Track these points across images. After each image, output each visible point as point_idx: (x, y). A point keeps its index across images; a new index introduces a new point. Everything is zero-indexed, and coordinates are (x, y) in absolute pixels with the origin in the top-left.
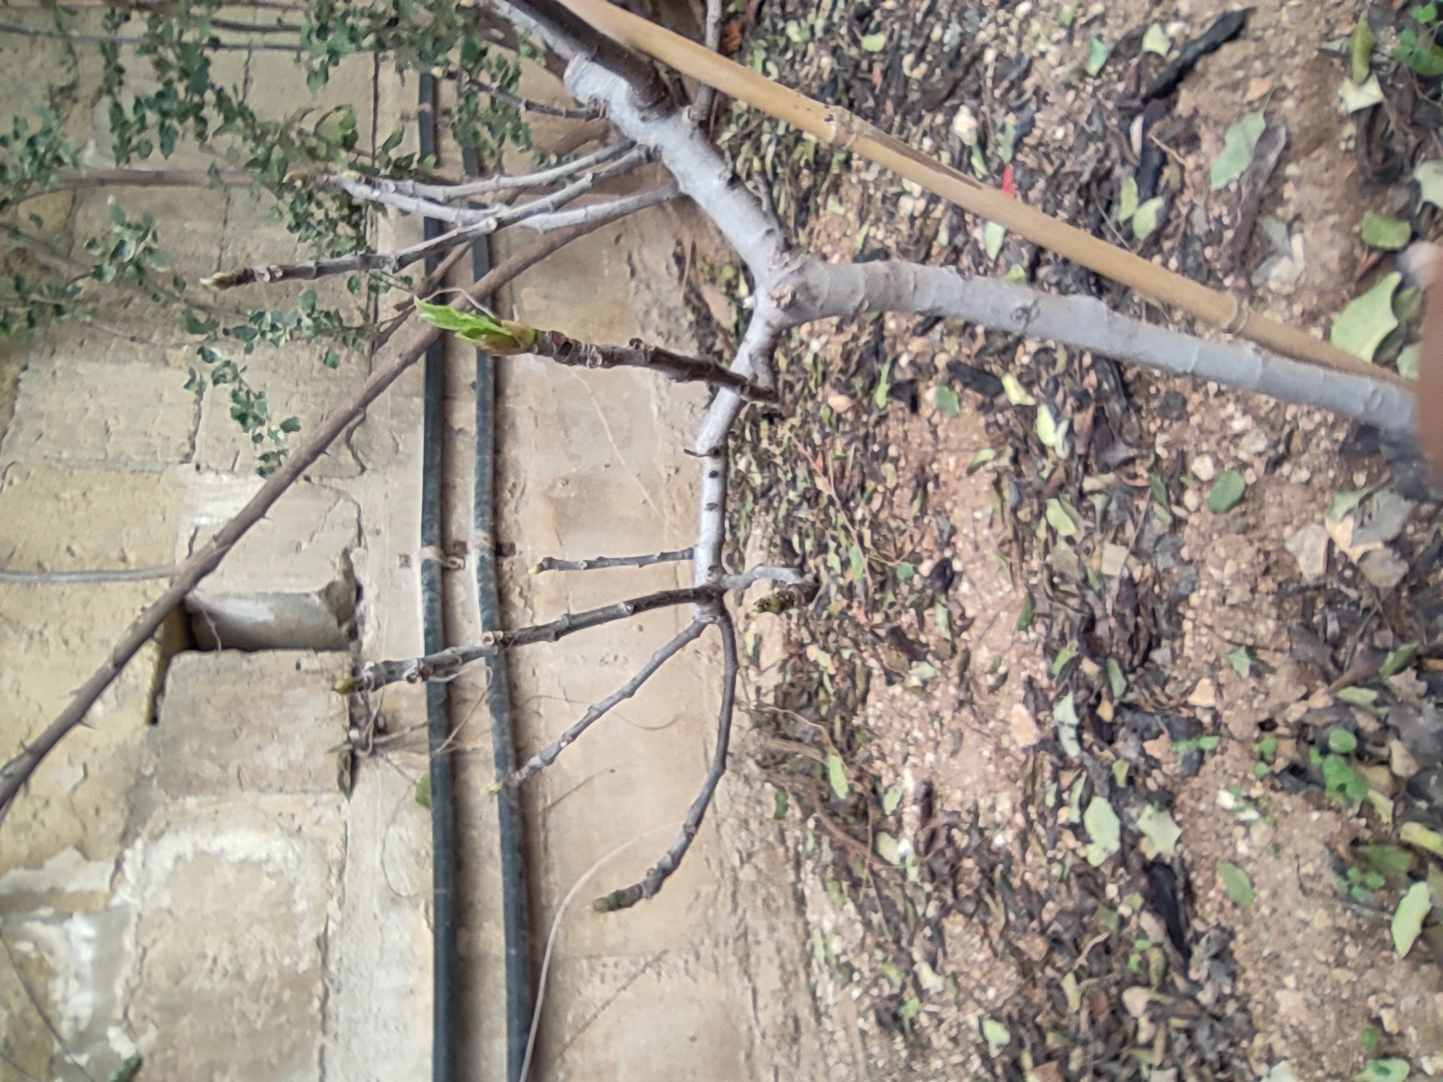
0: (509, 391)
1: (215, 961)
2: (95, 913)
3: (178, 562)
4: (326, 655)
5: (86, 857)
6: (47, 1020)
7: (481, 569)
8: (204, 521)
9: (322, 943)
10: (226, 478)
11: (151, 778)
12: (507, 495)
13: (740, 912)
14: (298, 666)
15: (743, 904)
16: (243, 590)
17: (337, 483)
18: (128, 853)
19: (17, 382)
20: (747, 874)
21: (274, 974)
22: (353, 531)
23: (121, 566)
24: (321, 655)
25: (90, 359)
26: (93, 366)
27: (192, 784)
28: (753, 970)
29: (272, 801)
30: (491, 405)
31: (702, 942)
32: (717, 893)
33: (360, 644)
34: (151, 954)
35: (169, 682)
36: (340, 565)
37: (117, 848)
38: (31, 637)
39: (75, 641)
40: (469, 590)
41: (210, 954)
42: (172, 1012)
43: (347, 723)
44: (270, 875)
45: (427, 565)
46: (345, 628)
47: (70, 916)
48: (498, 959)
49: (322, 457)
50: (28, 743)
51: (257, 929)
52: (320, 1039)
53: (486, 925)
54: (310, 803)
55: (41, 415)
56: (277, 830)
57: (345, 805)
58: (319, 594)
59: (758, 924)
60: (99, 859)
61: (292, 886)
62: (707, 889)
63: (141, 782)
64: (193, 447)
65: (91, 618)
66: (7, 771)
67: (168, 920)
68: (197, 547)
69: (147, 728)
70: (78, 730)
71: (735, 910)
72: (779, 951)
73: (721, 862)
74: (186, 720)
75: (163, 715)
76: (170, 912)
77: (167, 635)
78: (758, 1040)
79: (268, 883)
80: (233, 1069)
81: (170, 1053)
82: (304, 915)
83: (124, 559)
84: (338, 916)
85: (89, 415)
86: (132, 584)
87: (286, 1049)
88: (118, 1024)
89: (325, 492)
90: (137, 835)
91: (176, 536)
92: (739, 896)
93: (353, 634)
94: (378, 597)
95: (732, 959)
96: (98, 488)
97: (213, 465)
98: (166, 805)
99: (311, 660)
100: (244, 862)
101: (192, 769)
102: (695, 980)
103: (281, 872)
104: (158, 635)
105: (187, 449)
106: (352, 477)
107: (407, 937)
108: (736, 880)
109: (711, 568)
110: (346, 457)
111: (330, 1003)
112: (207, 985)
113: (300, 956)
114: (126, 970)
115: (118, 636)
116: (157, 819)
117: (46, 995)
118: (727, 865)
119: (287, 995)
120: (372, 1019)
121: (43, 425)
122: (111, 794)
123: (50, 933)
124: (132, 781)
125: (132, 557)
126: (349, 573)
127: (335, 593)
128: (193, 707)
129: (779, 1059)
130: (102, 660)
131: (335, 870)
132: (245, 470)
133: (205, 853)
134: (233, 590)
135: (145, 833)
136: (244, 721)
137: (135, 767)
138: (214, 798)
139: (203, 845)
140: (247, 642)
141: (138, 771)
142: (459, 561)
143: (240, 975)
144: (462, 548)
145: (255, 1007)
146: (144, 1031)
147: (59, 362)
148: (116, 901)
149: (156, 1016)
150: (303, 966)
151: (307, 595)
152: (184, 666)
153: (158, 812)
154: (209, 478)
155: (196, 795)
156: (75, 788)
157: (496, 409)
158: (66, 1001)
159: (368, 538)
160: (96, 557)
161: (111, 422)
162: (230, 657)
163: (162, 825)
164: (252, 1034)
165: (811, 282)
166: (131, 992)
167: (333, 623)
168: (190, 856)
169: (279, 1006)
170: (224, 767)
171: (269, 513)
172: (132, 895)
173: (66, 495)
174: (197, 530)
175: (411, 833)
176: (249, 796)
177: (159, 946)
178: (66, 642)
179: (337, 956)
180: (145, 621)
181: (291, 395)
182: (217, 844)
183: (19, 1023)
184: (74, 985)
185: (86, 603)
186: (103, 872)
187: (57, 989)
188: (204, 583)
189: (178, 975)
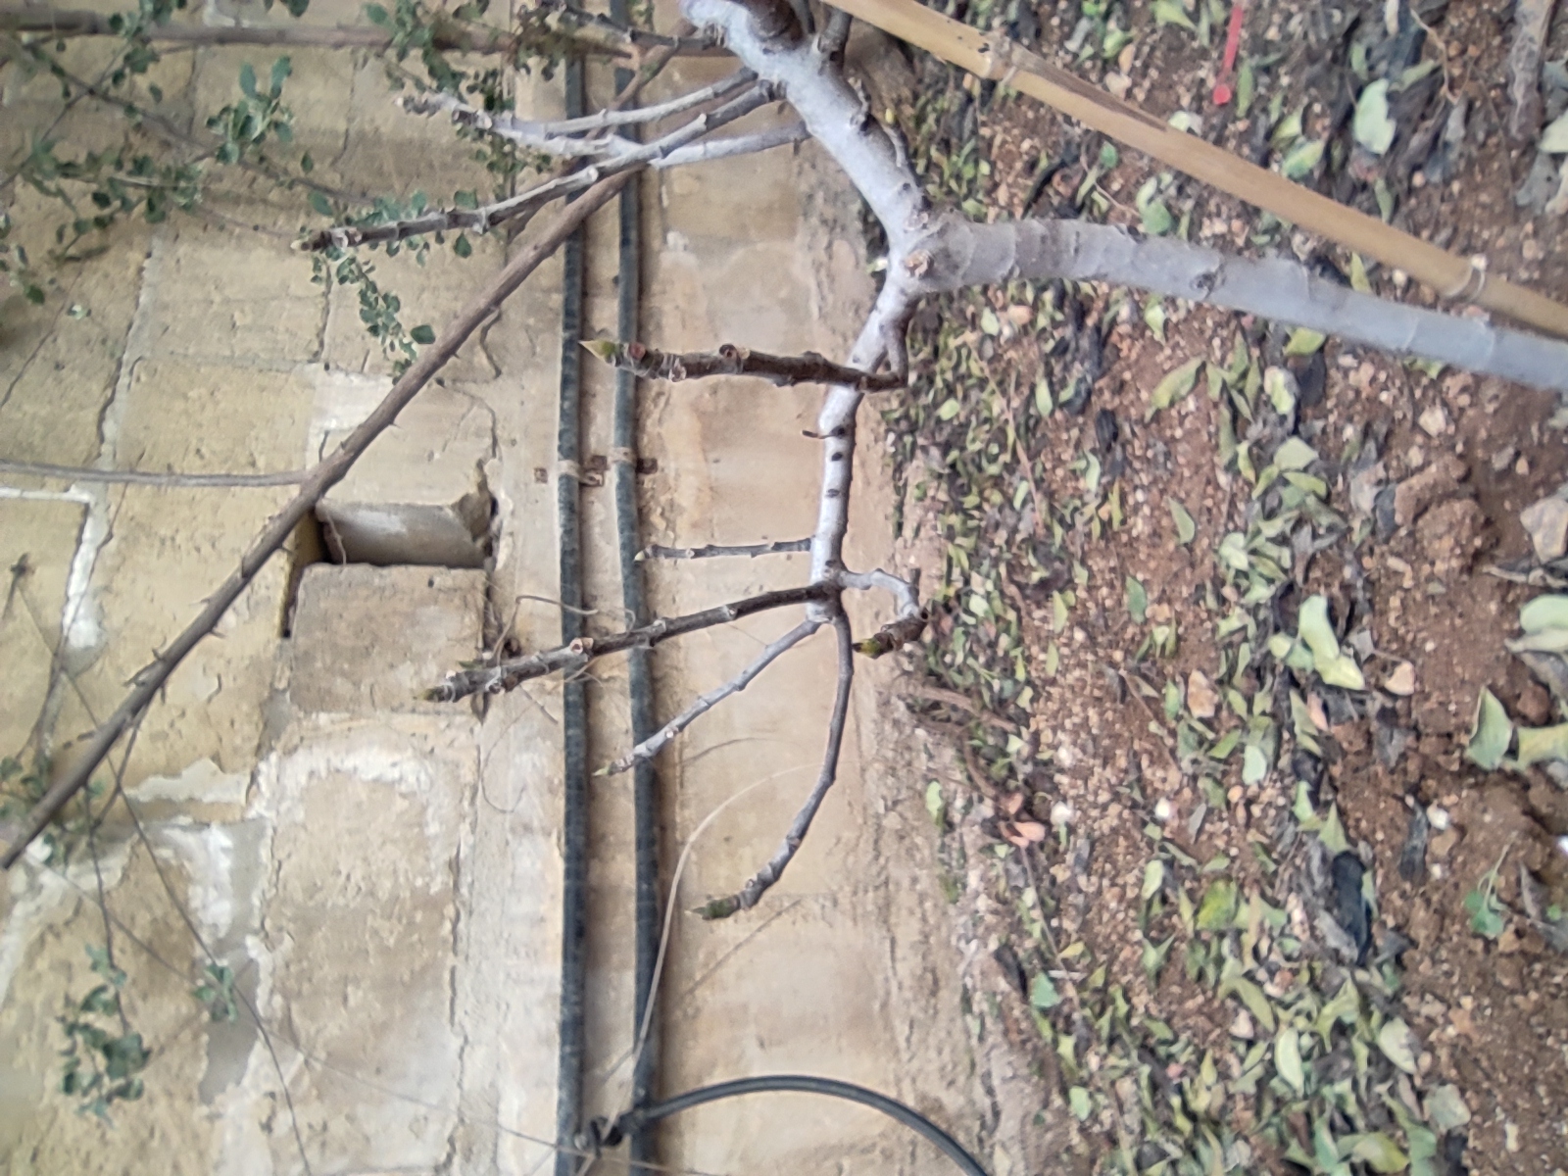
0: (655, 288)
1: (348, 877)
2: (231, 824)
3: (309, 467)
4: (459, 573)
5: (222, 768)
6: (189, 924)
7: (620, 486)
8: (333, 424)
9: (454, 866)
10: (356, 380)
11: (284, 691)
12: (649, 405)
13: (882, 860)
14: (431, 583)
15: (886, 852)
16: (375, 501)
17: (471, 388)
18: (263, 766)
19: (141, 270)
20: (892, 821)
21: (406, 894)
22: (488, 441)
23: (250, 472)
24: (454, 572)
25: (214, 245)
26: (218, 254)
27: (325, 701)
28: (893, 920)
29: (404, 721)
30: (635, 304)
31: (841, 888)
32: (859, 838)
33: (495, 561)
34: (285, 866)
35: (301, 594)
36: (475, 477)
37: (251, 760)
38: (163, 542)
39: (206, 549)
40: (607, 507)
41: (344, 873)
42: (307, 924)
43: (480, 645)
44: (403, 796)
45: (565, 479)
46: (480, 543)
47: (208, 825)
48: (629, 893)
49: (452, 360)
50: (162, 652)
51: (389, 847)
52: (450, 960)
53: (619, 857)
54: (443, 725)
55: (165, 307)
56: (410, 752)
57: (478, 728)
58: (453, 507)
59: (900, 873)
60: (234, 771)
61: (424, 809)
62: (848, 835)
63: (274, 693)
64: (322, 344)
65: (222, 525)
66: (142, 678)
67: (302, 835)
68: (326, 453)
69: (278, 641)
70: (209, 640)
71: (877, 858)
72: (921, 903)
73: (865, 809)
74: (319, 635)
75: (294, 628)
76: (304, 827)
77: (298, 547)
78: (894, 989)
79: (401, 804)
80: (366, 984)
81: (305, 964)
82: (436, 836)
83: (253, 464)
84: (471, 840)
85: (215, 307)
86: (261, 490)
87: (417, 968)
88: (256, 933)
89: (458, 396)
90: (272, 749)
91: (306, 442)
92: (882, 843)
93: (489, 550)
94: (513, 513)
95: (870, 907)
96: (225, 387)
97: (342, 365)
98: (299, 720)
99: (445, 577)
100: (376, 781)
101: (323, 684)
102: (831, 926)
103: (414, 794)
104: (287, 544)
105: (315, 347)
106: (487, 382)
107: (539, 866)
108: (879, 828)
109: (829, 563)
110: (481, 359)
111: (461, 926)
112: (341, 901)
113: (432, 879)
114: (263, 883)
115: (247, 544)
116: (291, 733)
117: (187, 901)
118: (871, 812)
119: (419, 917)
120: (503, 943)
121: (168, 318)
122: (245, 708)
123: (189, 840)
124: (266, 694)
125: (261, 462)
126: (483, 486)
127: (469, 506)
128: (325, 622)
129: (914, 1011)
130: (231, 570)
131: (468, 794)
132: (377, 369)
133: (338, 771)
134: (365, 500)
135: (279, 746)
136: (376, 639)
137: (268, 679)
138: (347, 715)
139: (336, 762)
140: (380, 555)
141: (271, 685)
142: (598, 477)
143: (372, 893)
144: (600, 463)
145: (387, 925)
146: (281, 941)
147: (183, 249)
148: (251, 814)
149: (291, 927)
150: (435, 889)
151: (440, 508)
152: (316, 579)
153: (292, 727)
154: (338, 378)
155: (329, 711)
156: (210, 700)
157: (640, 307)
158: (204, 907)
159: (503, 448)
160: (225, 461)
161: (237, 315)
162: (360, 571)
163: (296, 740)
164: (384, 951)
165: (953, 247)
166: (267, 903)
167: (467, 538)
168: (324, 774)
169: (411, 923)
170: (357, 685)
171: (397, 420)
172: (268, 808)
173: (192, 394)
174: (327, 434)
175: (545, 760)
176: (382, 715)
177: (294, 859)
178: (198, 550)
179: (469, 879)
180: (275, 528)
181: (423, 290)
182: (349, 764)
183: (160, 926)
184: (213, 894)
185: (215, 509)
186: (239, 783)
187: (196, 896)
188: (331, 493)
189: (312, 890)
